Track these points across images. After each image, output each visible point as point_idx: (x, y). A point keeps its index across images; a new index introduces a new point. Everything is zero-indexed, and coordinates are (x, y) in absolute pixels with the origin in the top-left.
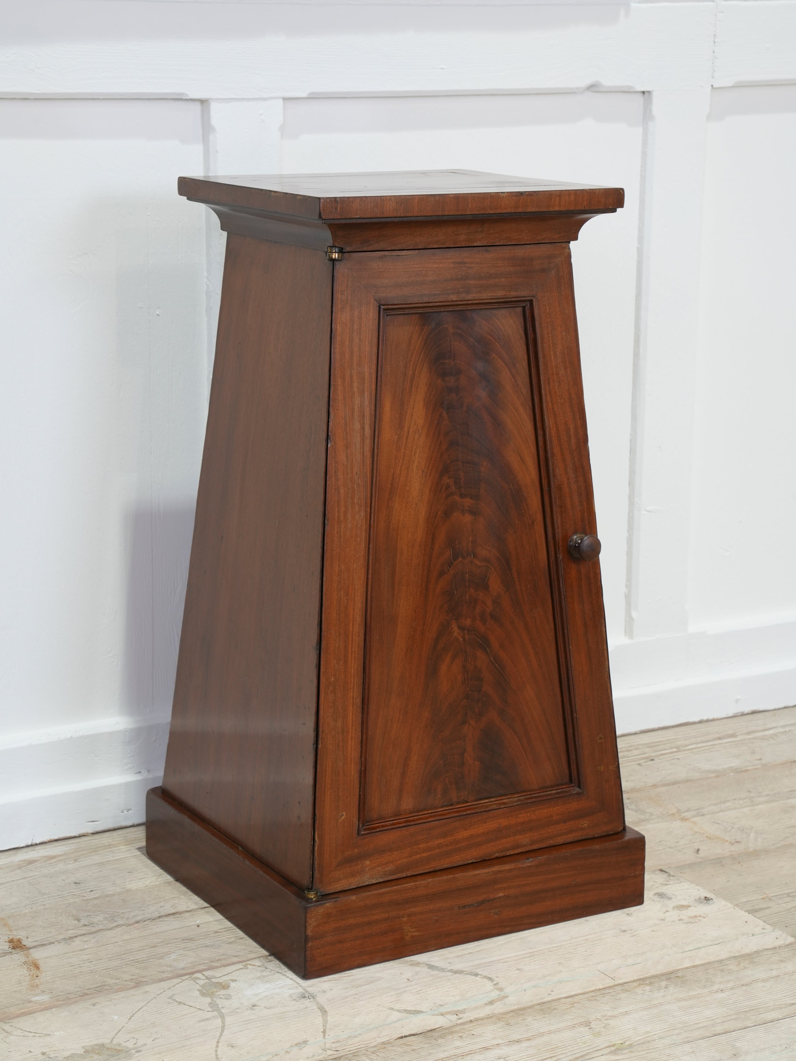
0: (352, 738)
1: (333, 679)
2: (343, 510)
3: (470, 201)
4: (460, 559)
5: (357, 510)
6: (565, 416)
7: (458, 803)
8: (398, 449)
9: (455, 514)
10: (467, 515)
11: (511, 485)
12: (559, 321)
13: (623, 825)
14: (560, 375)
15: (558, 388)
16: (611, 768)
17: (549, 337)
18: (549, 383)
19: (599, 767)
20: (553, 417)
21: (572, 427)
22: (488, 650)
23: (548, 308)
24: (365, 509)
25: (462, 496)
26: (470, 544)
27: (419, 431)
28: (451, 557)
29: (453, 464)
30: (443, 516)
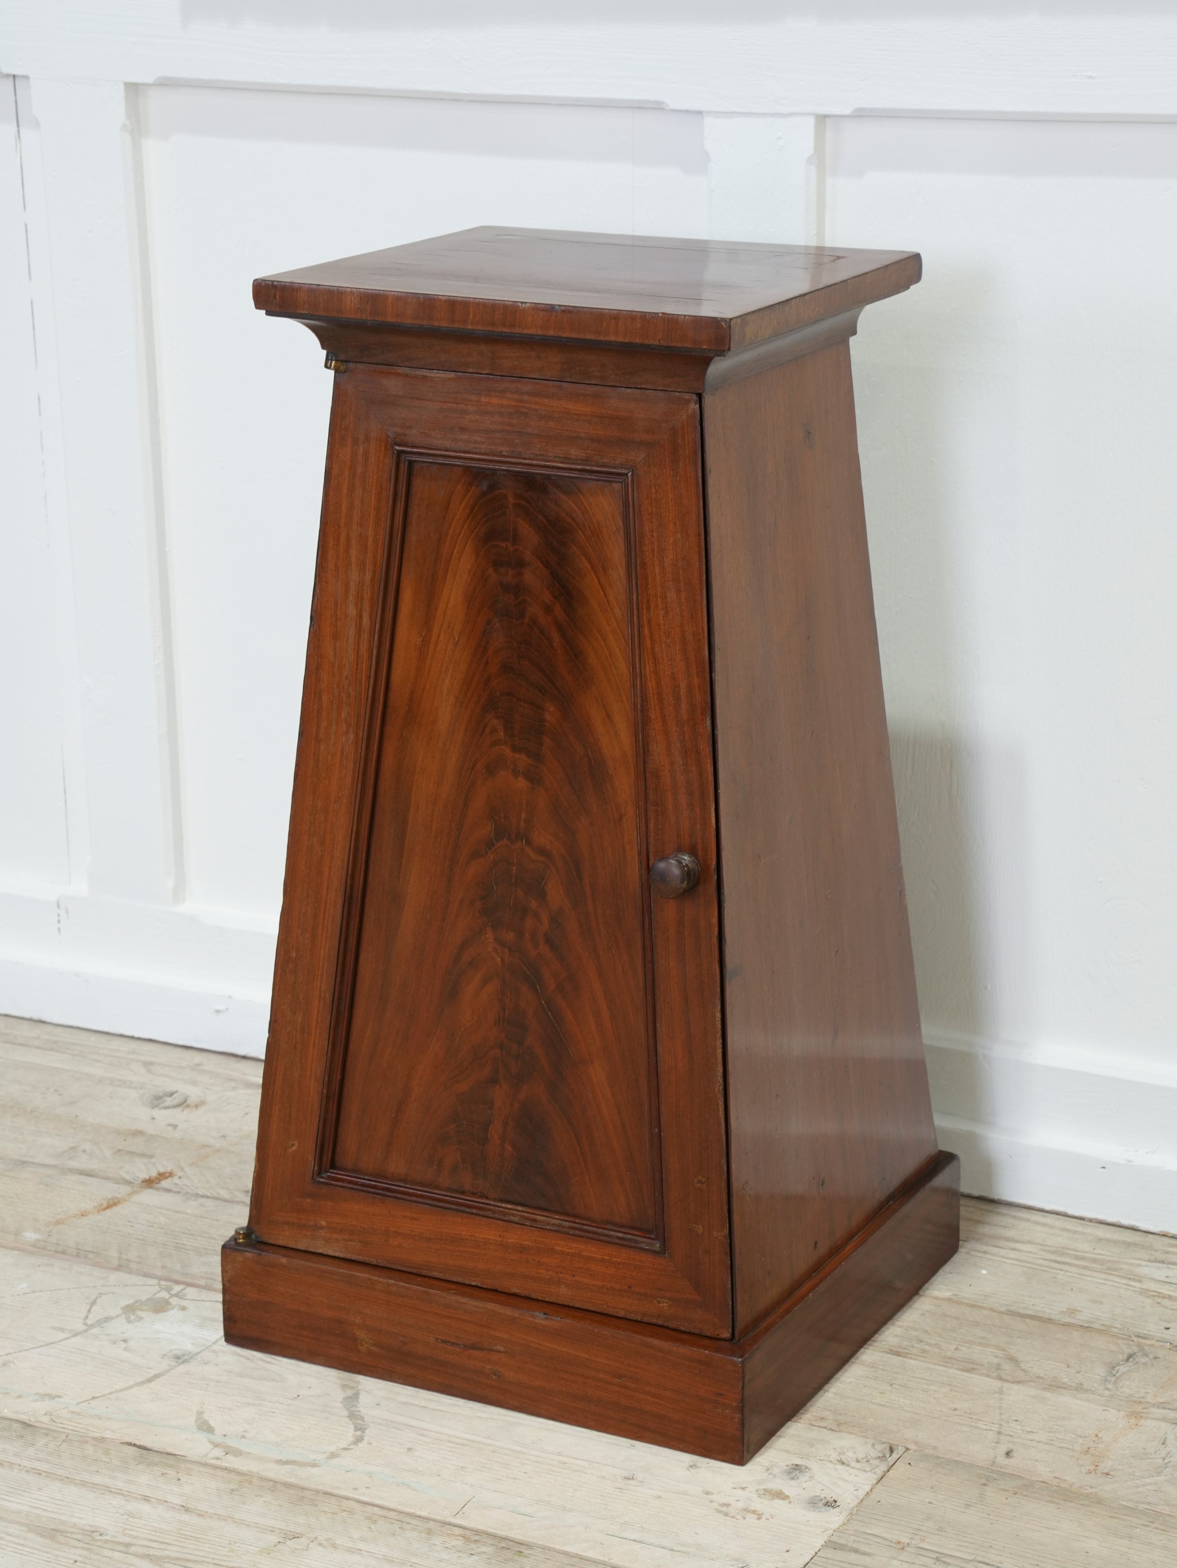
0: (314, 1044)
1: (294, 955)
2: (324, 724)
3: (471, 309)
4: (505, 841)
5: (345, 729)
6: (672, 665)
7: (473, 1194)
8: (422, 657)
9: (502, 772)
10: (520, 779)
11: (589, 751)
12: (671, 515)
13: (730, 1330)
14: (669, 599)
15: (664, 619)
16: (715, 1234)
17: (652, 536)
18: (648, 608)
19: (694, 1225)
20: (653, 663)
21: (683, 685)
22: (538, 987)
23: (653, 491)
24: (355, 732)
25: (514, 749)
26: (522, 823)
27: (455, 639)
28: (493, 835)
29: (503, 698)
30: (484, 771)
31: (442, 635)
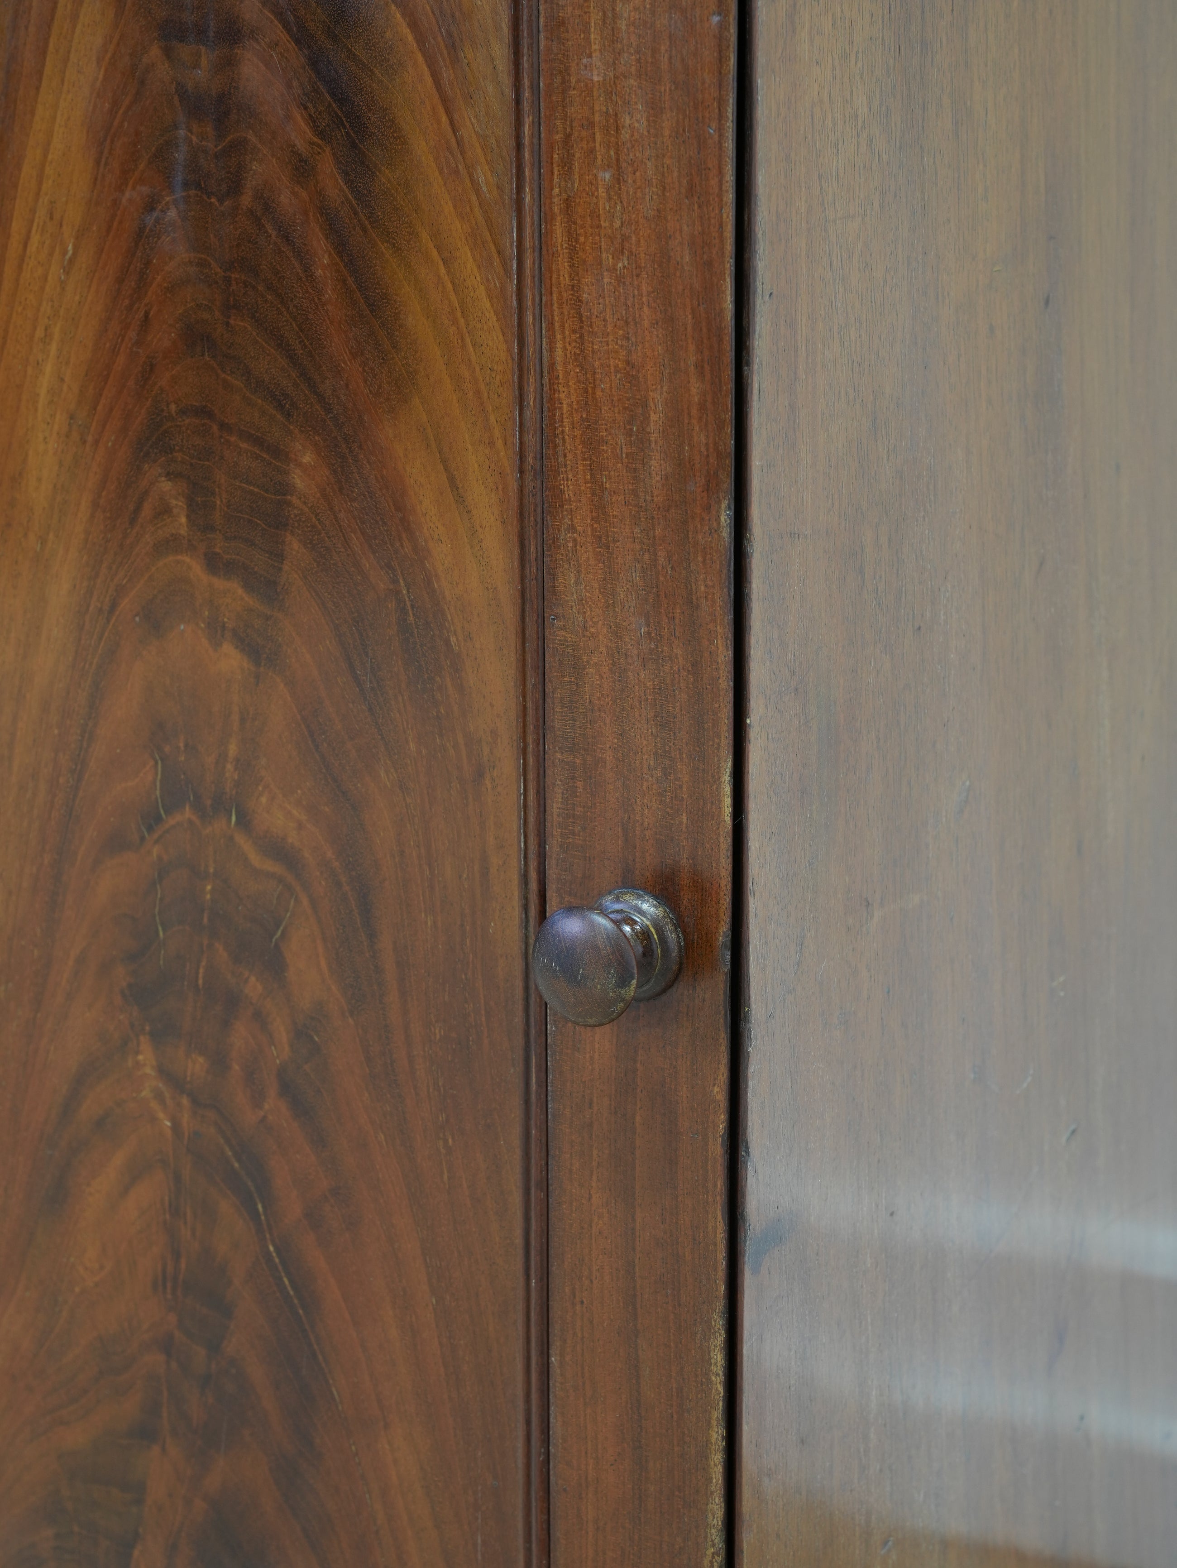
4: (188, 813)
6: (627, 339)
9: (182, 627)
10: (228, 648)
14: (625, 135)
15: (610, 199)
18: (567, 164)
20: (574, 332)
21: (658, 398)
22: (260, 1207)
25: (213, 563)
26: (229, 767)
27: (65, 253)
28: (158, 793)
29: (187, 421)
30: (137, 619)
31: (35, 239)
